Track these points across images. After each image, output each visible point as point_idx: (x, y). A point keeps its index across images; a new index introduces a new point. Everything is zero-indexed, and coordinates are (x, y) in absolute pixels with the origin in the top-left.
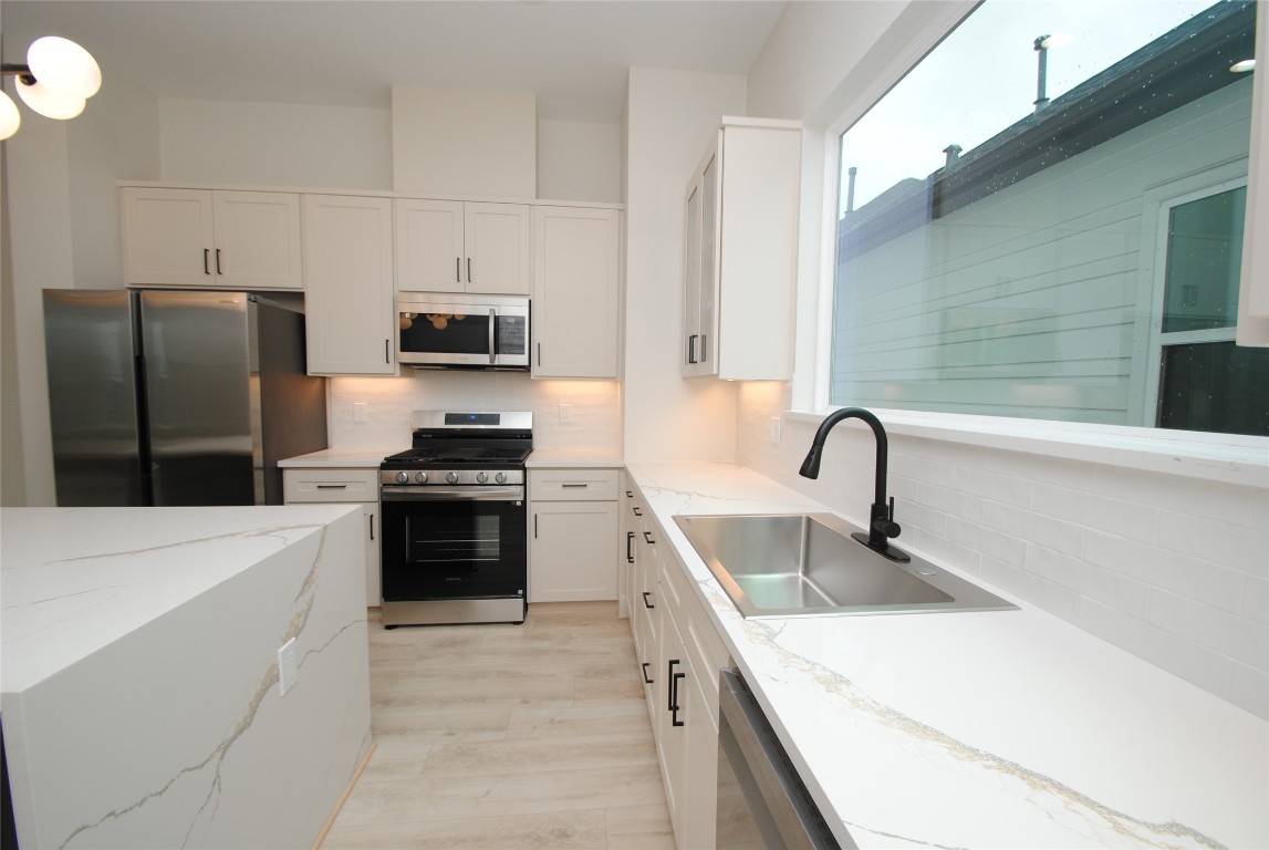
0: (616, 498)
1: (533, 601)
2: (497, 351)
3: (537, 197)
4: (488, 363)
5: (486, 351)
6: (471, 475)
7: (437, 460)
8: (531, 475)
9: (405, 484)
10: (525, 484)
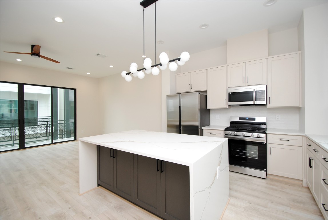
0: (302, 146)
1: (269, 173)
2: (256, 100)
3: (268, 56)
4: (253, 104)
5: (252, 100)
6: (249, 134)
7: (239, 129)
8: (268, 136)
9: (230, 135)
10: (266, 138)
